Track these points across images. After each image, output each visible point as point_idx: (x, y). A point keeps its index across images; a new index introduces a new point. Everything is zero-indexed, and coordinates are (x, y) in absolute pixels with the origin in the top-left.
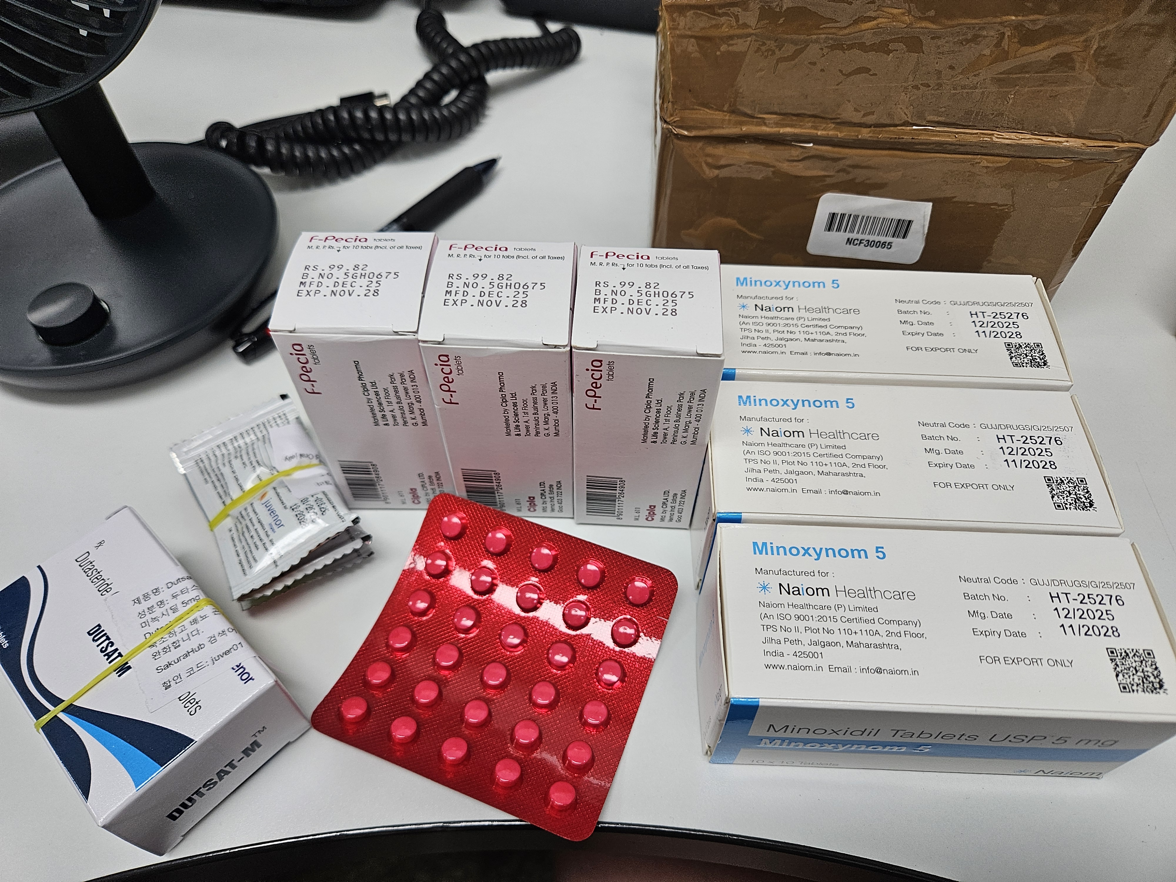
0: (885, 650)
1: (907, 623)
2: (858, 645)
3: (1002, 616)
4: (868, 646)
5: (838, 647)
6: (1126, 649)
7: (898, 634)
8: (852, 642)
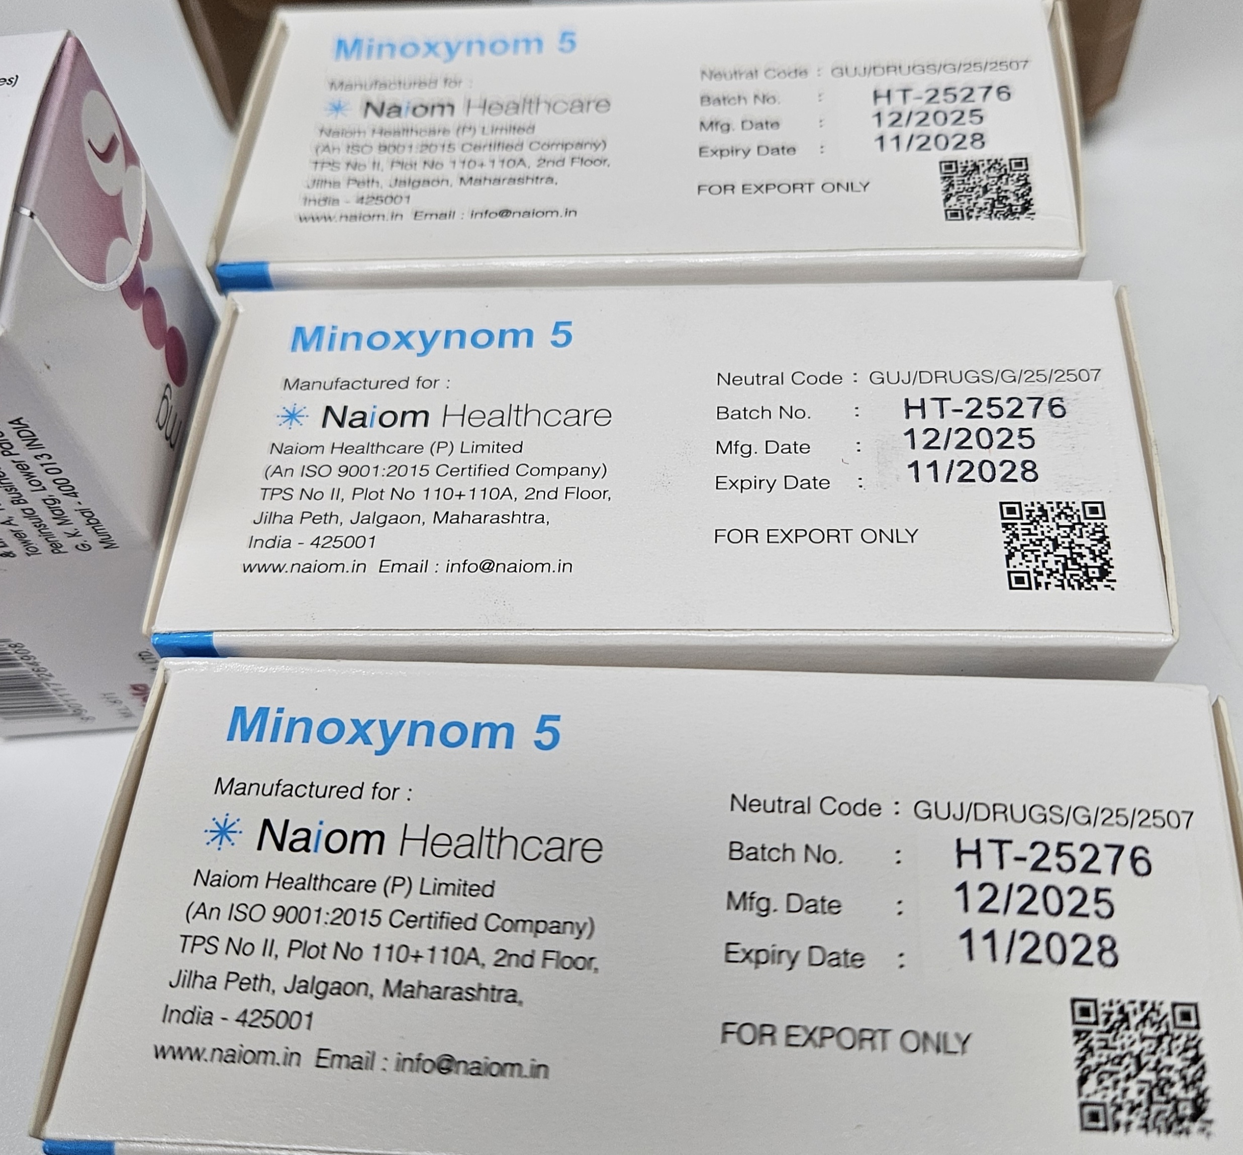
0: (482, 1005)
1: (557, 928)
2: (412, 992)
3: (813, 907)
4: (438, 993)
5: (359, 1000)
6: (1125, 1001)
7: (526, 961)
8: (400, 982)
